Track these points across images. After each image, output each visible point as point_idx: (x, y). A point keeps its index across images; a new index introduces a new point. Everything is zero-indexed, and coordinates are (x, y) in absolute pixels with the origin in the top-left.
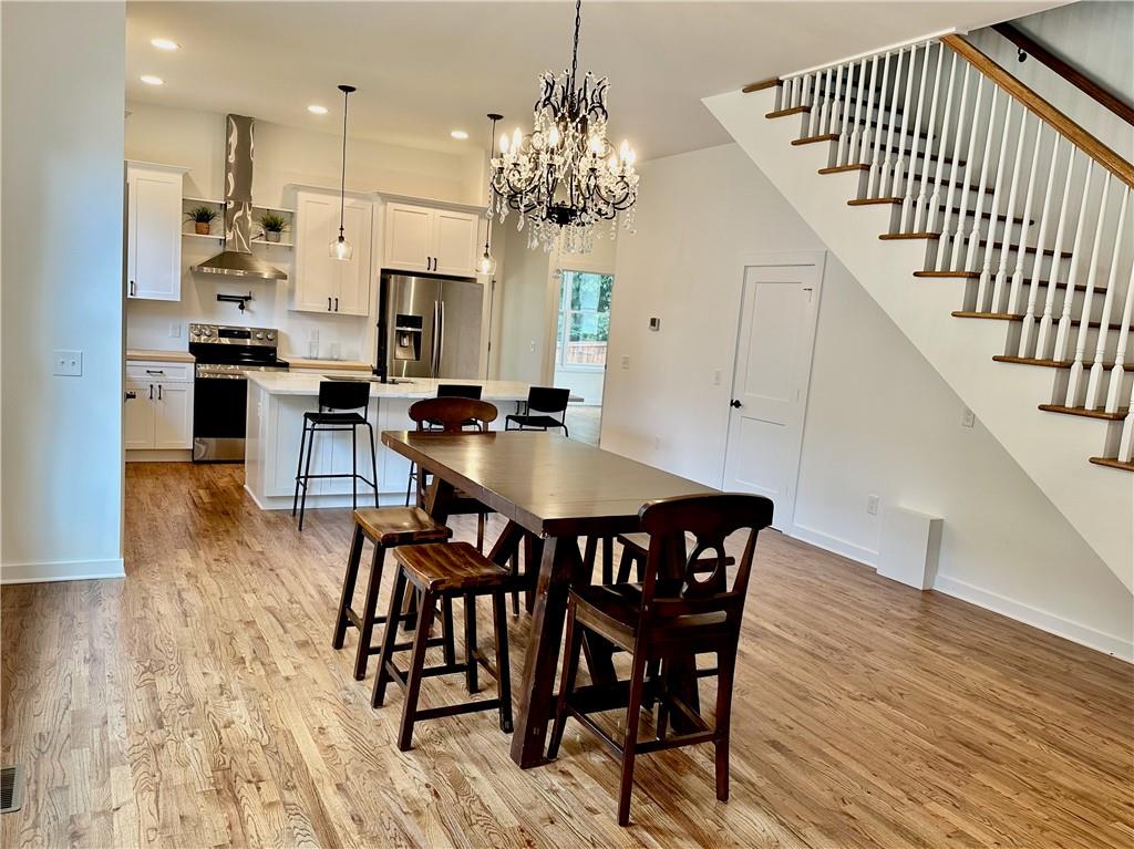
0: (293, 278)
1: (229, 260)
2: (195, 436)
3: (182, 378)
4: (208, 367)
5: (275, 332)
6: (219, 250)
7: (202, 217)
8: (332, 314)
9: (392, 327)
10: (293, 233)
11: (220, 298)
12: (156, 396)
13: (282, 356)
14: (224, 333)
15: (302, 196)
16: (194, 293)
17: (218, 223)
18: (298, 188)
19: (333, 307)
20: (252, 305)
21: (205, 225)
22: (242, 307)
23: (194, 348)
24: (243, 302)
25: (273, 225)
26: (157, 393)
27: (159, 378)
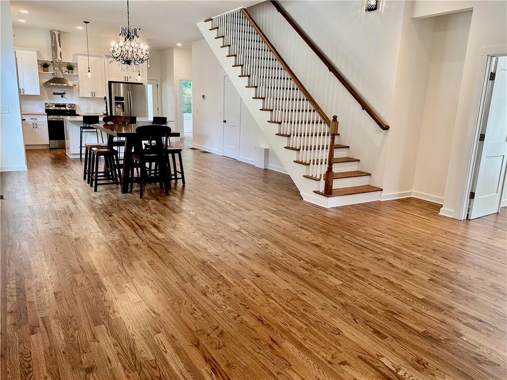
0: (79, 86)
1: (56, 80)
2: (50, 140)
3: (43, 121)
4: (52, 117)
5: (75, 105)
6: (52, 77)
7: (45, 66)
8: (93, 97)
9: (113, 101)
10: (77, 70)
11: (54, 94)
12: (35, 127)
13: (77, 113)
14: (56, 106)
15: (79, 57)
16: (45, 93)
17: (51, 68)
18: (77, 54)
19: (93, 95)
20: (65, 96)
21: (46, 69)
22: (62, 97)
23: (47, 111)
24: (62, 95)
25: (70, 68)
26: (35, 126)
27: (36, 121)
